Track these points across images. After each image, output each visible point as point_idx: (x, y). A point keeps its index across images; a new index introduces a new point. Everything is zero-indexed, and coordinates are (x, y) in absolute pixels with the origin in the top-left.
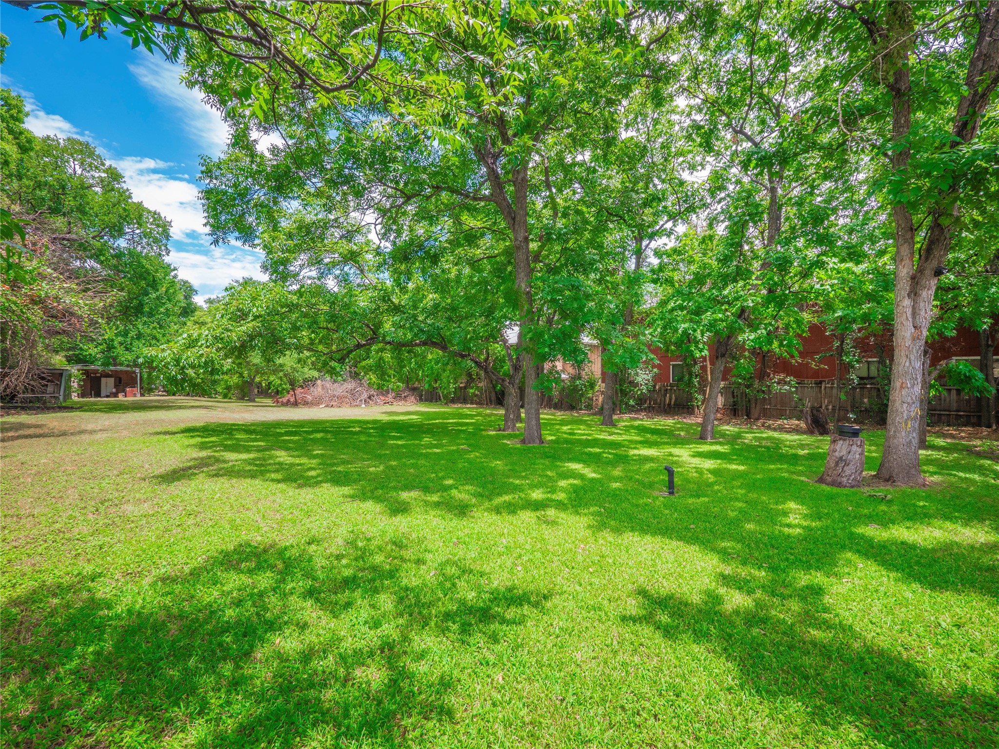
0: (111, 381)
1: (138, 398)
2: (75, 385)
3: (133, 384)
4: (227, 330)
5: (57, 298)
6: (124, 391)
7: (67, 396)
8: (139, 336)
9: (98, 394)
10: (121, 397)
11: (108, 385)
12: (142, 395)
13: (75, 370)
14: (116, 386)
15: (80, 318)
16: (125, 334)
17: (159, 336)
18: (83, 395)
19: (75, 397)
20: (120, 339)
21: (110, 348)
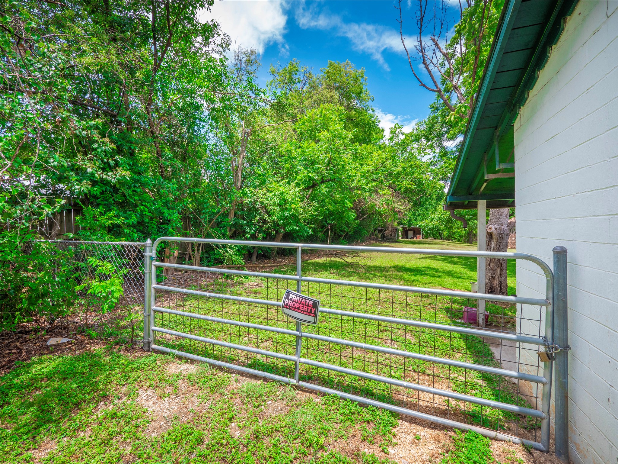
0: (412, 232)
1: (421, 240)
2: (400, 233)
3: (419, 234)
4: (443, 214)
5: (397, 208)
6: (416, 237)
7: (398, 238)
8: (419, 215)
9: (407, 238)
10: (415, 239)
11: (411, 234)
12: (423, 238)
13: (400, 228)
14: (414, 234)
15: (402, 213)
16: (415, 214)
17: (426, 214)
18: (402, 238)
19: (400, 239)
20: (413, 216)
21: (410, 220)
